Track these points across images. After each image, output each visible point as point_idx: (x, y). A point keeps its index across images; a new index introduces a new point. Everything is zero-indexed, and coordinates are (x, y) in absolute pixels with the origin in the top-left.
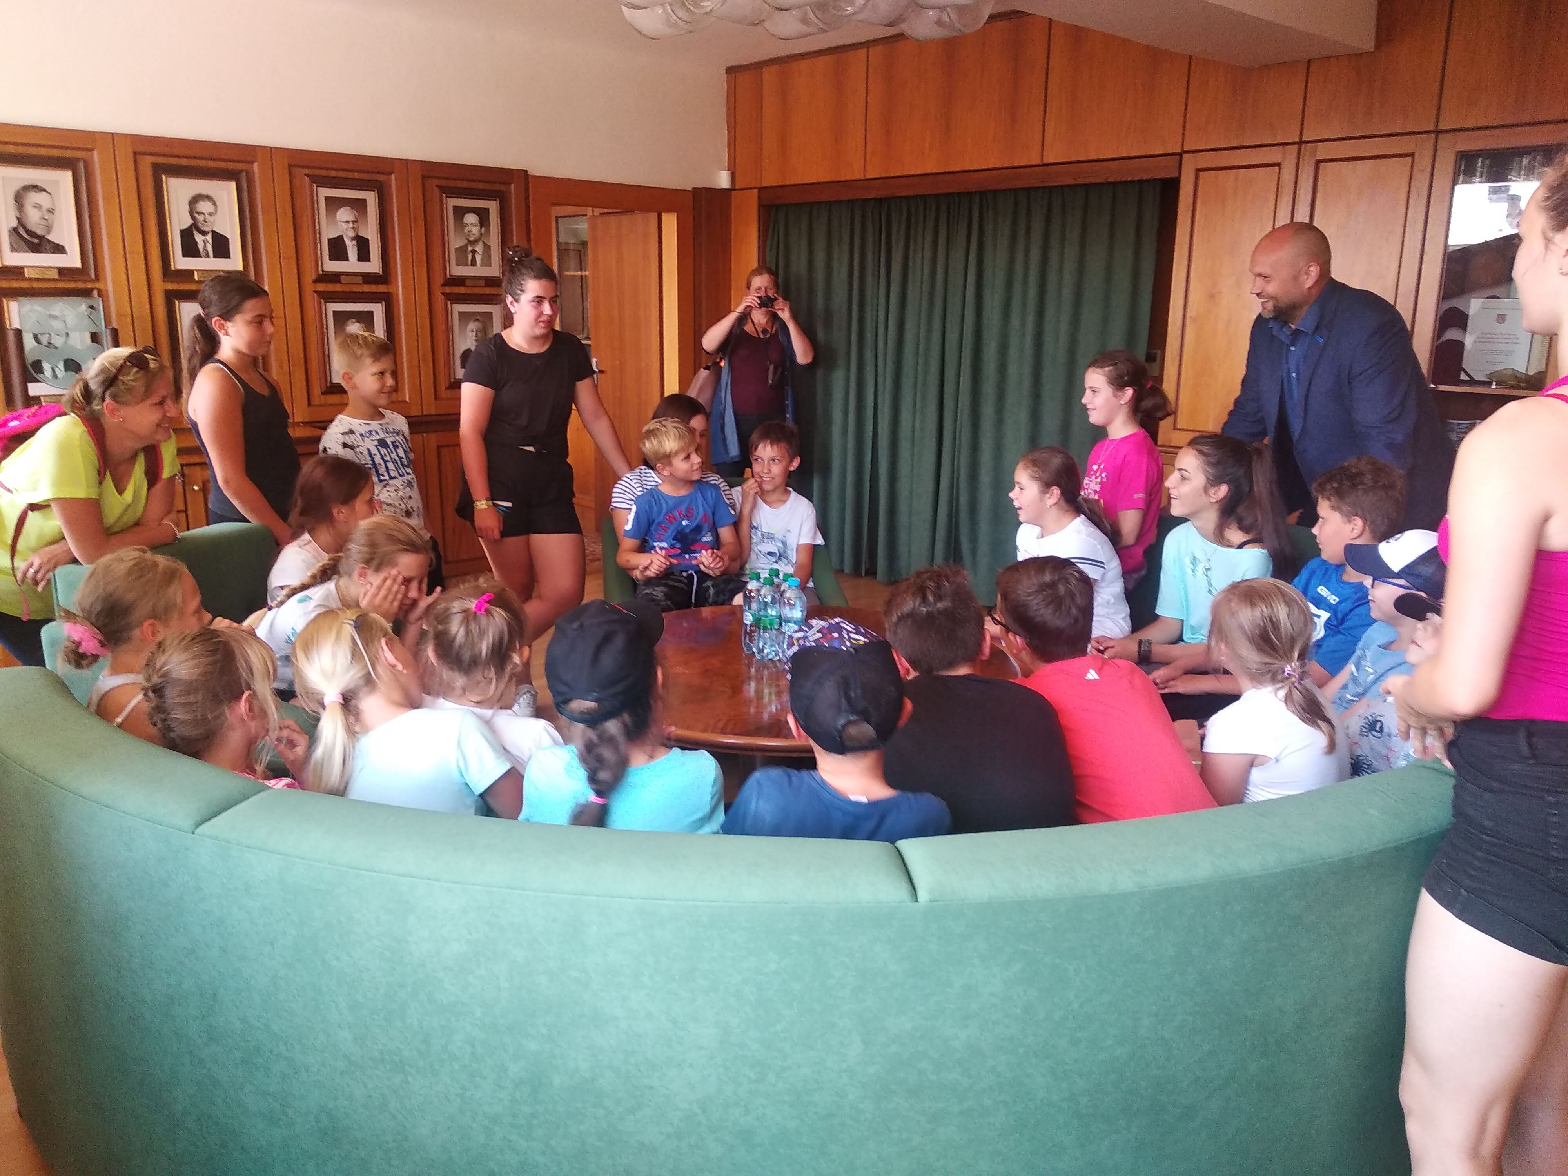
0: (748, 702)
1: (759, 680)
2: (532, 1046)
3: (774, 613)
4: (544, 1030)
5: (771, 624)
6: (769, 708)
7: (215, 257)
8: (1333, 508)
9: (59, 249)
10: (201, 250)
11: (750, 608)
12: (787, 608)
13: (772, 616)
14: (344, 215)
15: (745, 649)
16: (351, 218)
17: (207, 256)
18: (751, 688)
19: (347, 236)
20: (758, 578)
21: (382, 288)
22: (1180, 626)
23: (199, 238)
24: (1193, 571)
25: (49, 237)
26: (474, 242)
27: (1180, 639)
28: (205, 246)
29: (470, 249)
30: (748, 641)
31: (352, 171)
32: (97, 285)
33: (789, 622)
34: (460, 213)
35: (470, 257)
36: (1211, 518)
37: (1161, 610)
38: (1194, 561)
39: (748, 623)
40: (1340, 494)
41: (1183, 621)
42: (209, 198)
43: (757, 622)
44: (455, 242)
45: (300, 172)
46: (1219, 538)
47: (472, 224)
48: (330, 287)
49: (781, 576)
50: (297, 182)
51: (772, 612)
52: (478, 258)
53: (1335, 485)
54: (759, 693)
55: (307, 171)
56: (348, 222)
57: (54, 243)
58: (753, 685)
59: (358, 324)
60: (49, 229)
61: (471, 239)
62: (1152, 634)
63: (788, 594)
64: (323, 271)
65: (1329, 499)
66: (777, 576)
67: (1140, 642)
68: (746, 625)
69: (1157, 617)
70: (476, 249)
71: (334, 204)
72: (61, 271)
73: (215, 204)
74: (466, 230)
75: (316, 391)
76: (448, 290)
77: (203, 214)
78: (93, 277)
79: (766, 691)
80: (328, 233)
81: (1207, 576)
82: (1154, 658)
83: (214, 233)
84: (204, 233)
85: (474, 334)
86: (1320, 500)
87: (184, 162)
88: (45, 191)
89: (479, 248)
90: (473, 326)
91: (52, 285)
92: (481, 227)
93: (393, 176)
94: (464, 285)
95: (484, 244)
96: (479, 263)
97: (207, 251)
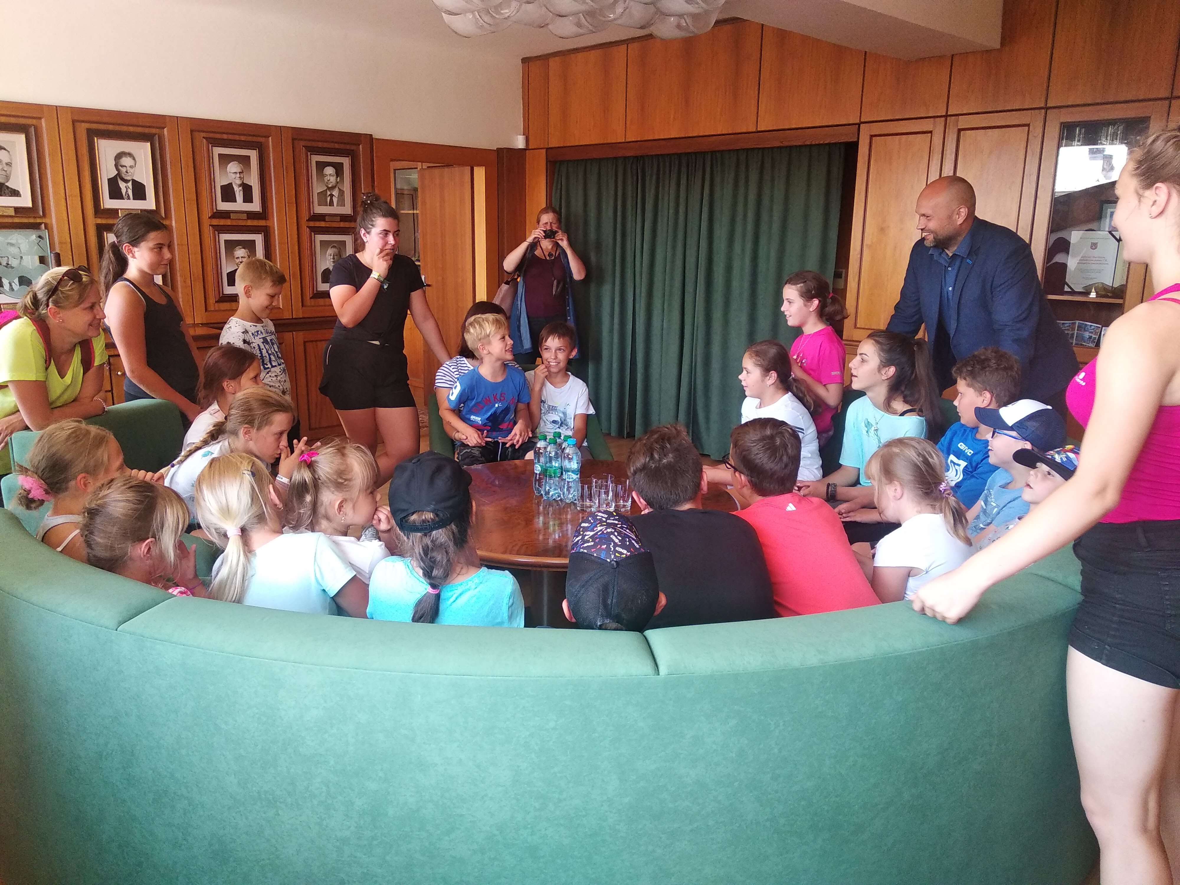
0: (538, 531)
1: (546, 515)
2: (373, 786)
3: (557, 465)
4: (381, 774)
5: (555, 473)
6: (553, 536)
7: (134, 199)
8: (969, 385)
9: (15, 193)
10: (124, 194)
11: (539, 461)
12: (567, 461)
13: (555, 467)
14: (233, 167)
15: (535, 492)
16: (238, 170)
17: (129, 198)
18: (540, 521)
19: (236, 184)
20: (545, 439)
21: (262, 223)
22: (857, 474)
23: (122, 185)
24: (867, 432)
25: (7, 184)
26: (333, 188)
27: (857, 483)
28: (127, 191)
29: (329, 193)
30: (537, 486)
31: (240, 135)
32: (44, 220)
33: (568, 471)
34: (321, 166)
35: (329, 199)
36: (882, 391)
37: (845, 460)
38: (868, 425)
39: (538, 472)
40: (973, 375)
41: (859, 469)
42: (130, 155)
43: (544, 472)
44: (318, 188)
45: (199, 136)
46: (887, 407)
47: (330, 175)
48: (222, 222)
49: (562, 437)
50: (197, 143)
51: (556, 464)
52: (335, 200)
53: (970, 369)
54: (546, 524)
55: (204, 135)
56: (236, 173)
57: (11, 189)
58: (541, 518)
59: (243, 250)
60: (8, 178)
61: (330, 186)
62: (837, 478)
63: (567, 451)
64: (216, 210)
65: (965, 379)
66: (560, 437)
67: (829, 485)
68: (537, 474)
69: (840, 466)
70: (333, 193)
71: (225, 159)
72: (17, 210)
73: (134, 159)
74: (326, 179)
75: (212, 300)
76: (312, 224)
77: (126, 167)
78: (41, 213)
79: (551, 523)
80: (221, 181)
81: (877, 436)
82: (839, 497)
83: (134, 181)
84: (126, 181)
85: (332, 257)
86: (959, 380)
87: (111, 128)
88: (5, 149)
89: (335, 193)
90: (330, 251)
91: (10, 220)
92: (337, 178)
93: (270, 138)
94: (325, 221)
95: (340, 189)
96: (335, 204)
97: (128, 194)
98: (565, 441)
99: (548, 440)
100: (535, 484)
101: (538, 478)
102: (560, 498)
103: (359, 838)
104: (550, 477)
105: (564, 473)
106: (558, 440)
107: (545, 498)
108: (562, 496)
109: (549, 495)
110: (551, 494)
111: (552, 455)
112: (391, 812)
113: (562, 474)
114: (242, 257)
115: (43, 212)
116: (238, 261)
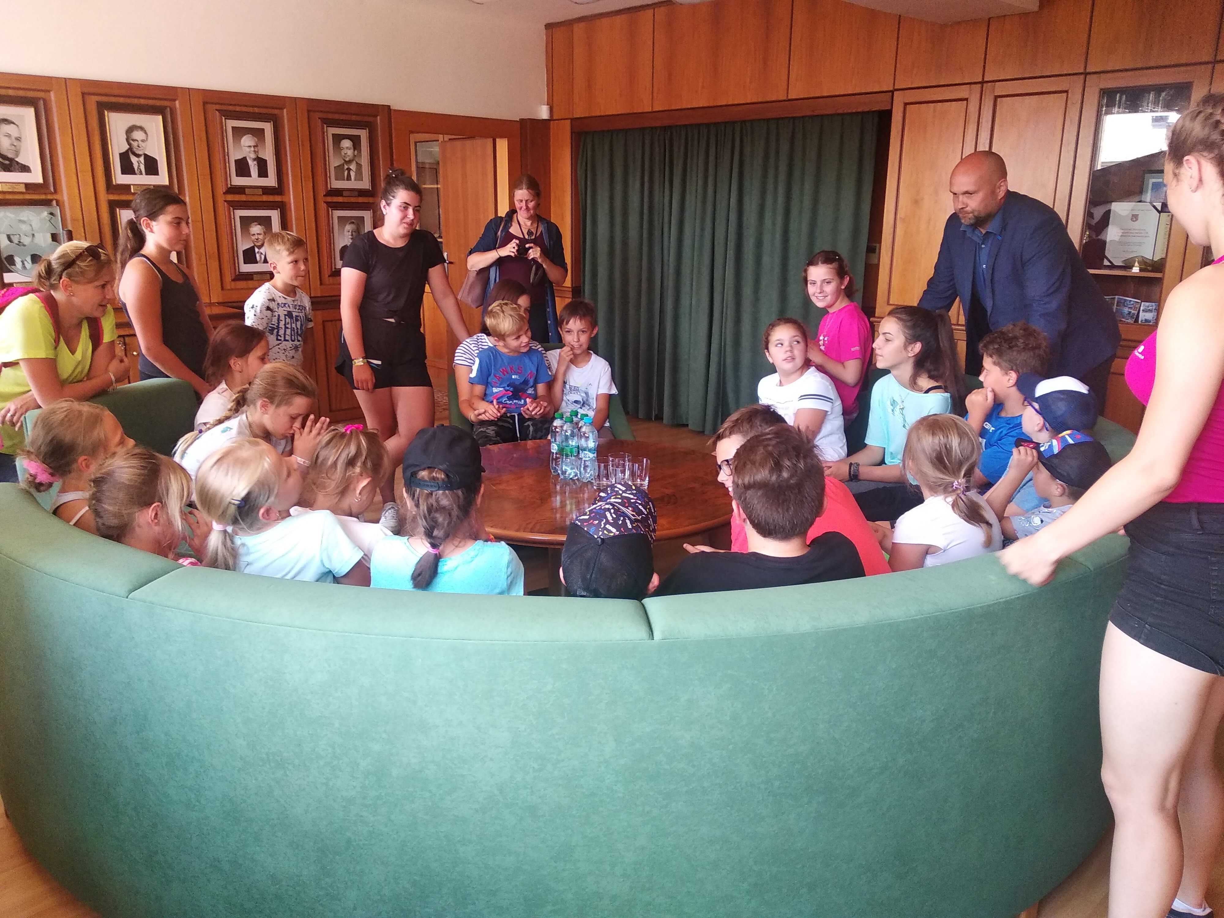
0: (553, 510)
1: (563, 493)
3: (574, 444)
5: (571, 452)
7: (146, 174)
8: (995, 363)
9: (25, 169)
10: (136, 168)
12: (583, 440)
13: (572, 446)
14: (247, 141)
15: (552, 471)
16: (253, 144)
17: (141, 173)
18: (557, 500)
19: (250, 158)
21: (278, 198)
22: (883, 453)
23: (134, 159)
24: (893, 411)
25: (17, 160)
26: (350, 162)
28: (139, 166)
29: (346, 167)
30: (554, 466)
31: (253, 107)
32: (55, 197)
33: (585, 450)
34: (337, 139)
35: (346, 173)
36: (907, 370)
37: (869, 440)
38: (894, 403)
39: (555, 451)
40: (999, 353)
41: (885, 448)
42: (141, 128)
43: (561, 451)
44: (334, 162)
45: (211, 108)
47: (347, 148)
48: (237, 198)
49: (579, 416)
50: (210, 115)
51: (573, 443)
52: (353, 174)
53: (996, 346)
54: (563, 505)
55: (218, 107)
56: (250, 146)
57: (22, 164)
58: (558, 498)
59: (259, 226)
60: (17, 153)
61: (347, 159)
62: (861, 458)
63: (583, 429)
64: (231, 185)
65: (991, 356)
66: (576, 416)
68: (553, 453)
70: (351, 167)
71: (239, 132)
72: (27, 186)
73: (146, 133)
74: (343, 152)
75: (228, 278)
76: (329, 199)
77: (138, 141)
79: (568, 502)
80: (235, 155)
81: (903, 414)
83: (146, 157)
84: (138, 156)
85: (350, 233)
86: (985, 357)
87: (121, 100)
88: (13, 123)
89: (353, 167)
90: (349, 227)
91: (20, 197)
92: (354, 151)
93: (285, 110)
94: (342, 196)
95: (357, 163)
96: (353, 178)
97: (140, 170)
98: (582, 419)
99: (564, 419)
100: (552, 464)
101: (554, 457)
102: (577, 478)
103: (365, 798)
104: (567, 456)
105: (581, 452)
106: (575, 419)
107: (562, 477)
108: (579, 475)
109: (565, 474)
110: (567, 473)
111: (569, 433)
112: (395, 772)
113: (579, 453)
114: (258, 234)
115: (54, 188)
116: (253, 238)
